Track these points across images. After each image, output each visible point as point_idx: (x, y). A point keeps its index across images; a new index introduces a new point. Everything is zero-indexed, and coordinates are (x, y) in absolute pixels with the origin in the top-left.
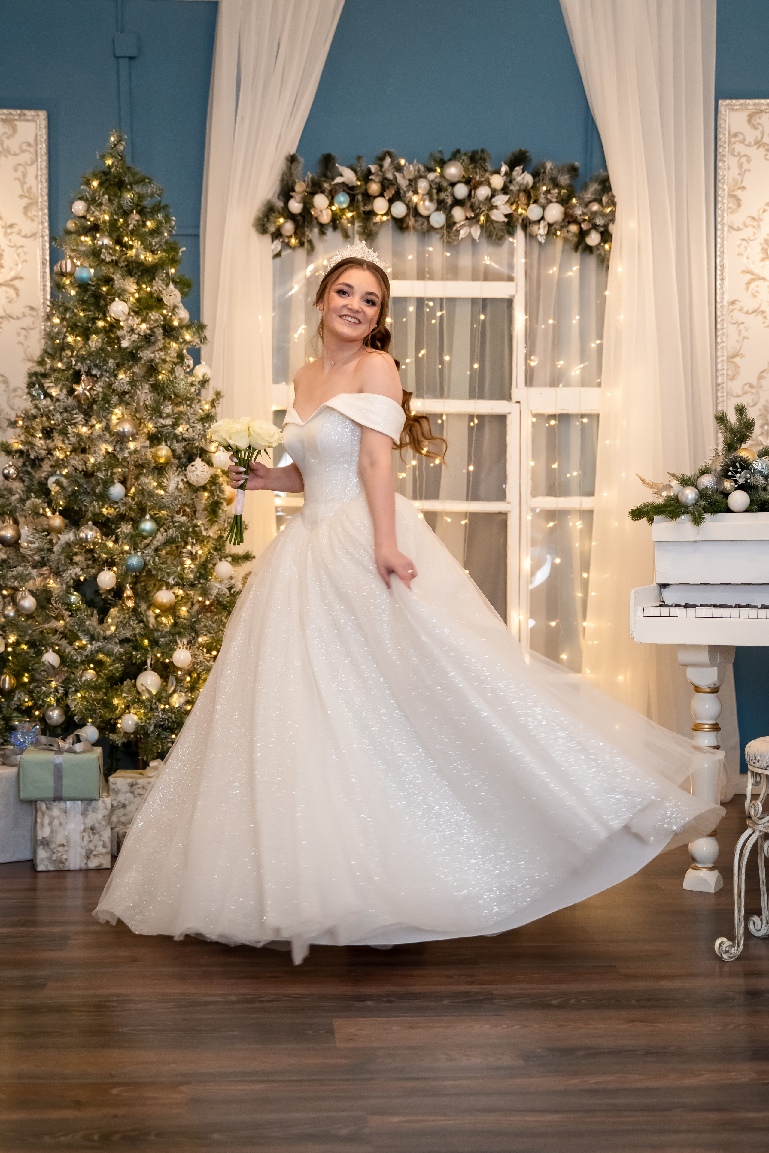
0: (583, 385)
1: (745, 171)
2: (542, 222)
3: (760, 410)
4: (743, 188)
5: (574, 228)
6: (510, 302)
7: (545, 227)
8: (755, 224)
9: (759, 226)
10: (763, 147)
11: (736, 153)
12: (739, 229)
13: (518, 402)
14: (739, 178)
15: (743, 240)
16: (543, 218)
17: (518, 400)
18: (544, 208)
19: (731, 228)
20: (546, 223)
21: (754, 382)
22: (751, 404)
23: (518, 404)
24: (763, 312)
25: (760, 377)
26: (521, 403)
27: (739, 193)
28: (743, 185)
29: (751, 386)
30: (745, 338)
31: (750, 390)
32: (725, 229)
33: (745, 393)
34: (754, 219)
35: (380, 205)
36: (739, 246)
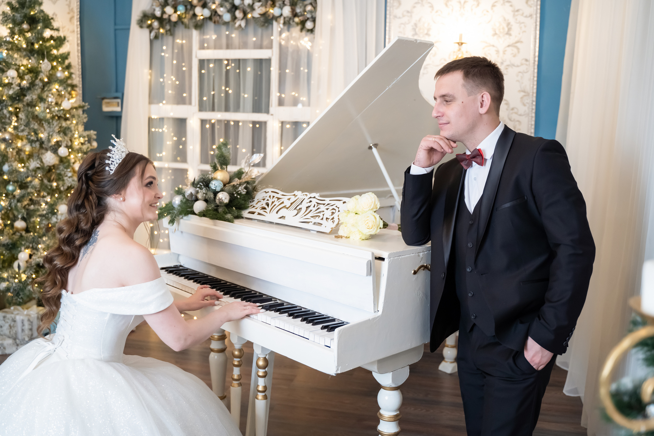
6: (269, 61)
8: (409, 14)
9: (411, 16)
12: (400, 18)
16: (281, 15)
19: (395, 17)
32: (392, 17)
34: (408, 12)
35: (198, 11)
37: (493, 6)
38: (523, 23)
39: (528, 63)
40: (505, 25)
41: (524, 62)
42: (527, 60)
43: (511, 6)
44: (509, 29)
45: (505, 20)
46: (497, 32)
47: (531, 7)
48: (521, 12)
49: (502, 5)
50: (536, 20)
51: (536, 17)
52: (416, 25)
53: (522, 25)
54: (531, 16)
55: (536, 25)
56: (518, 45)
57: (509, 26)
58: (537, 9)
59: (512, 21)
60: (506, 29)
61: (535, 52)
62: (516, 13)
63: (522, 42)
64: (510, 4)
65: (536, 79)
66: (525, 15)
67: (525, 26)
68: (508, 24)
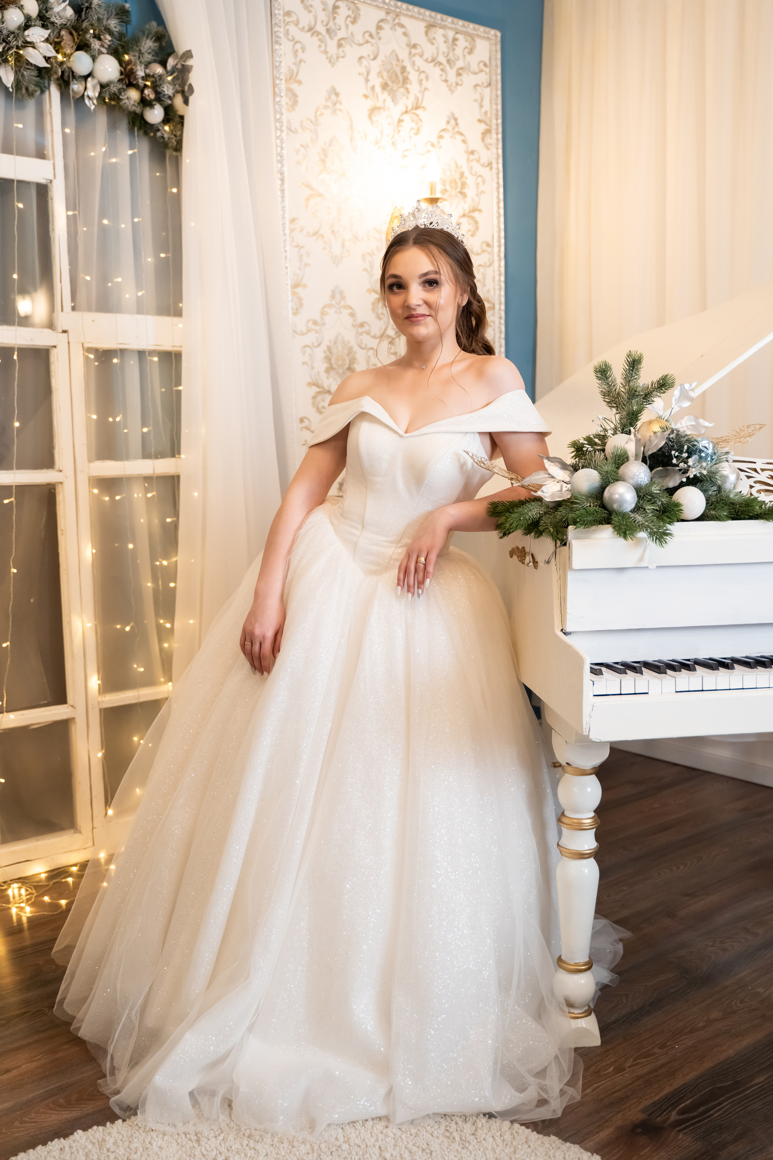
0: (140, 312)
1: (301, 61)
2: (89, 79)
3: (324, 352)
4: (300, 82)
5: (133, 95)
7: (94, 87)
10: (317, 35)
11: (290, 37)
13: (65, 332)
14: (294, 68)
15: (302, 145)
17: (65, 329)
18: (94, 59)
20: (95, 81)
21: (318, 318)
22: (316, 344)
23: (65, 335)
24: (322, 236)
25: (323, 313)
26: (70, 332)
27: (294, 86)
28: (298, 78)
29: (315, 323)
30: (306, 265)
31: (313, 327)
33: (309, 331)
36: (297, 152)
37: (441, 137)
38: (480, 176)
39: (489, 249)
40: (457, 176)
41: (484, 247)
42: (488, 245)
43: (464, 142)
44: (464, 185)
45: (457, 166)
46: (448, 188)
47: (488, 149)
48: (476, 156)
49: (451, 137)
50: (498, 174)
51: (498, 169)
52: (325, 153)
53: (480, 179)
54: (490, 164)
55: (498, 183)
56: (476, 214)
57: (463, 179)
58: (498, 154)
59: (465, 169)
60: (459, 185)
61: (499, 231)
62: (471, 157)
63: (480, 211)
64: (462, 138)
65: (503, 278)
66: (482, 162)
67: (484, 182)
68: (462, 174)
